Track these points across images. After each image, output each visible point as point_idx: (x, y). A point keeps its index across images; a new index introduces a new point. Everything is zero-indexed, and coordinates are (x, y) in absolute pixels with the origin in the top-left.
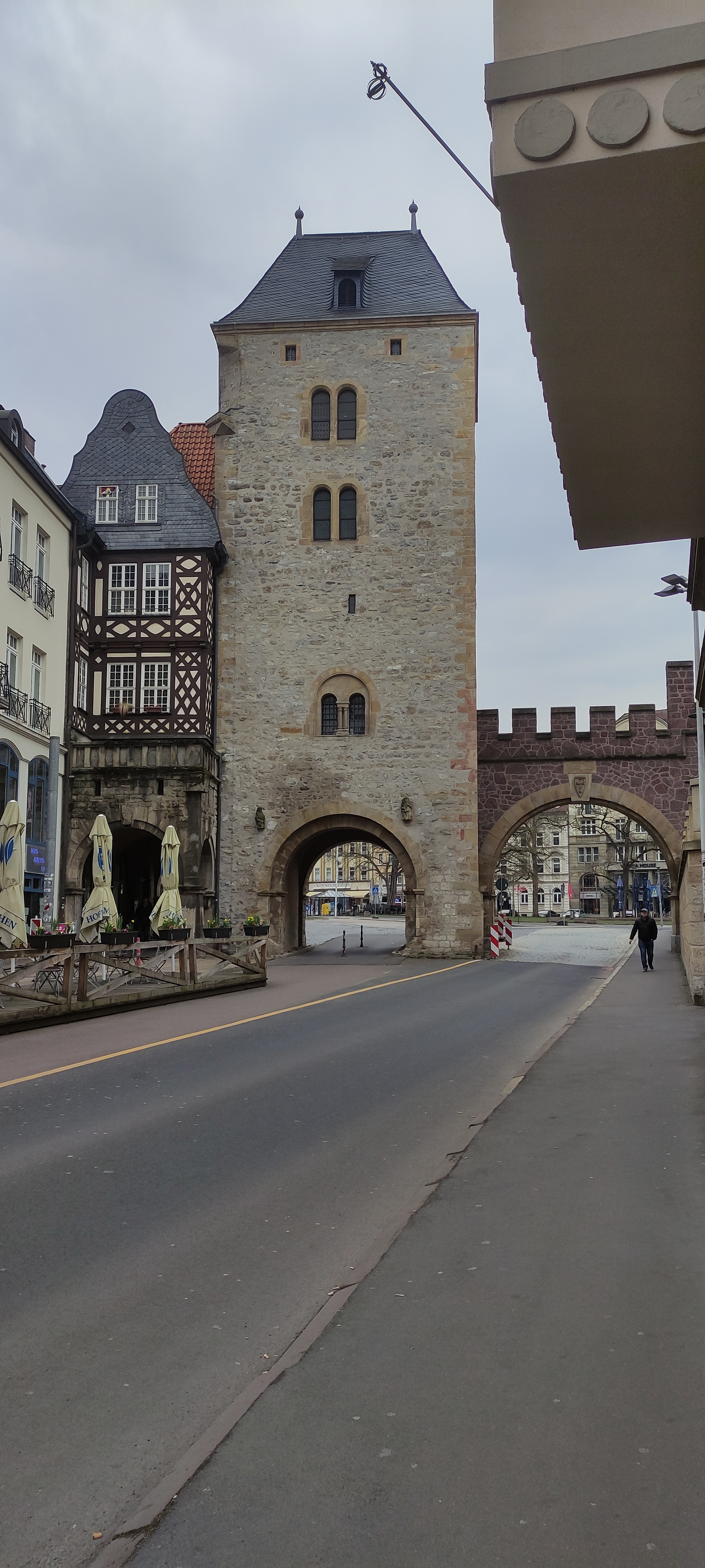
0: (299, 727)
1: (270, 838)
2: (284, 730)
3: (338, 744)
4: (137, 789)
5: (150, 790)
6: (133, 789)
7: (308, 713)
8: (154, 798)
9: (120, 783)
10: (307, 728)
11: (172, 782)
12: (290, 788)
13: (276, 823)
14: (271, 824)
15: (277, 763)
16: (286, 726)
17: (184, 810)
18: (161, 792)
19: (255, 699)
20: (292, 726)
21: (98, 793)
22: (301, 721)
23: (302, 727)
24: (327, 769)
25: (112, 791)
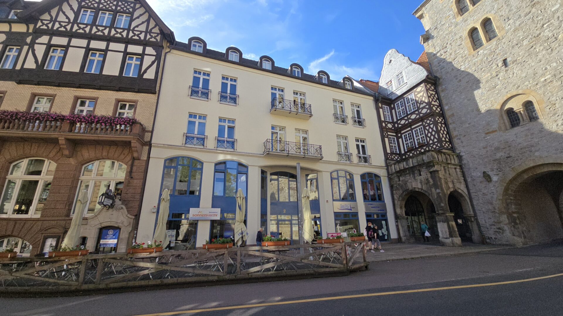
0: (495, 129)
1: (497, 185)
2: (487, 134)
3: (522, 129)
4: (411, 175)
5: (416, 175)
6: (410, 176)
7: (498, 121)
8: (418, 178)
9: (405, 175)
10: (500, 129)
11: (423, 170)
12: (500, 159)
13: (498, 177)
14: (495, 178)
15: (488, 149)
16: (488, 131)
17: (431, 180)
18: (420, 175)
19: (468, 125)
20: (491, 130)
21: (399, 180)
22: (495, 126)
23: (497, 129)
24: (520, 144)
25: (404, 178)
